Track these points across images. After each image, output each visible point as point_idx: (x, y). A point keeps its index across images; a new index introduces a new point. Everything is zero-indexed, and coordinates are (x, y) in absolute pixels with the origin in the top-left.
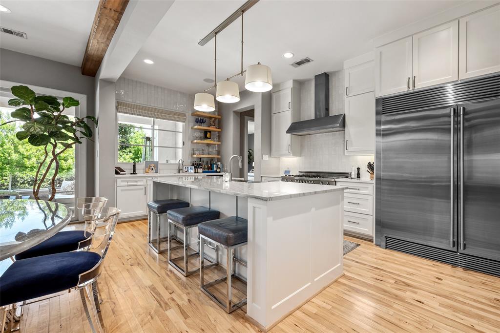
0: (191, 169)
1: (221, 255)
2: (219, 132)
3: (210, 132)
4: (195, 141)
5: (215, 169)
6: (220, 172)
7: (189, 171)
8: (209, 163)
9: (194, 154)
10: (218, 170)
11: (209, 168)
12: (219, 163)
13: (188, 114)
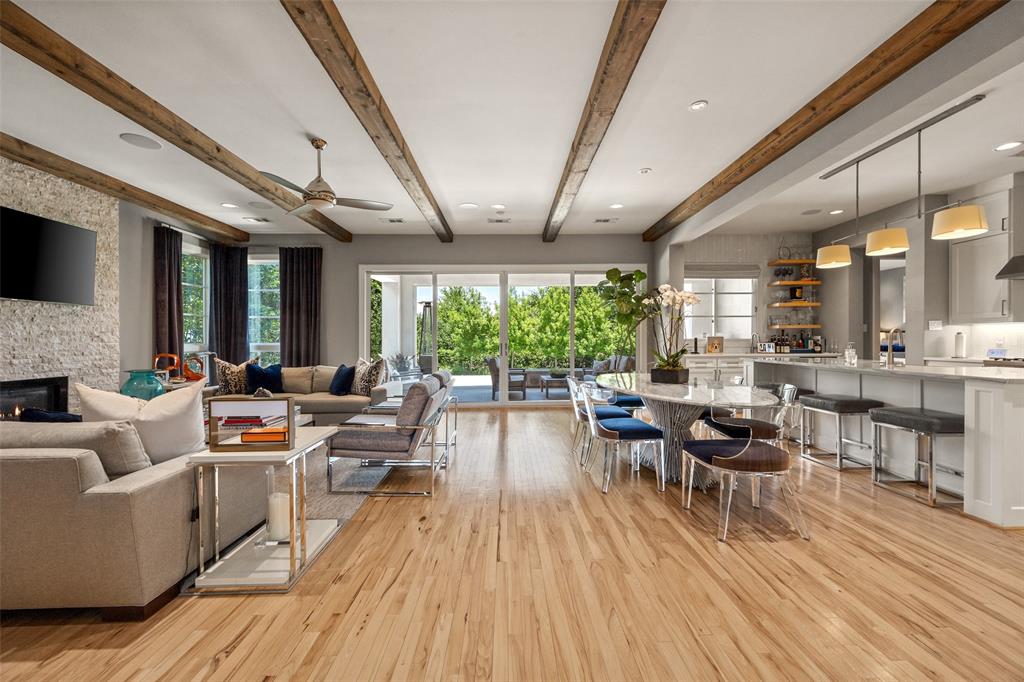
0: (769, 347)
1: (885, 458)
2: (814, 286)
3: (801, 287)
4: (777, 305)
5: (810, 347)
6: (820, 352)
7: (767, 350)
8: (798, 336)
9: (772, 324)
10: (818, 349)
11: (799, 345)
12: (819, 337)
13: (763, 265)
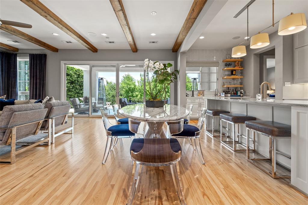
0: (223, 94)
2: (241, 70)
3: (235, 70)
4: (226, 77)
5: (239, 94)
6: (243, 96)
7: (222, 95)
8: (235, 90)
9: (224, 85)
11: (234, 94)
12: (242, 90)
13: (221, 62)
